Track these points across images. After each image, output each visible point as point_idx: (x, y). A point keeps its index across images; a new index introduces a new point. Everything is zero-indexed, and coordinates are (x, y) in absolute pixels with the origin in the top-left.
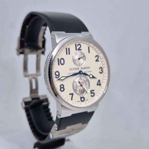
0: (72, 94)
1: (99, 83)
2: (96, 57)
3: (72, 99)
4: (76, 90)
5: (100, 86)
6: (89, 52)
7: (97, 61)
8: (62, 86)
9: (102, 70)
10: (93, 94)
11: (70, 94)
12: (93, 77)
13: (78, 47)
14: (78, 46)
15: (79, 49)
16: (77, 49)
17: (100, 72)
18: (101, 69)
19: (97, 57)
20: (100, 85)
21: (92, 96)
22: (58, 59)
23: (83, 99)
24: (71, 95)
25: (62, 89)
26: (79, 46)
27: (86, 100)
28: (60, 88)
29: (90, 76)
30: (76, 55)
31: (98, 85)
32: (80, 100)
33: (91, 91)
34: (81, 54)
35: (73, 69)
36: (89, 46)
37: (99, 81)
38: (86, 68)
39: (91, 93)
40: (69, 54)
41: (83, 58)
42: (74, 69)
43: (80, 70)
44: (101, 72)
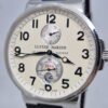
1: (79, 72)
3: (33, 84)
7: (80, 39)
8: (22, 66)
9: (87, 54)
11: (31, 77)
12: (68, 62)
15: (52, 22)
17: (83, 56)
18: (85, 52)
20: (80, 74)
22: (21, 32)
24: (32, 79)
28: (18, 67)
29: (62, 59)
31: (76, 73)
33: (63, 80)
37: (80, 68)
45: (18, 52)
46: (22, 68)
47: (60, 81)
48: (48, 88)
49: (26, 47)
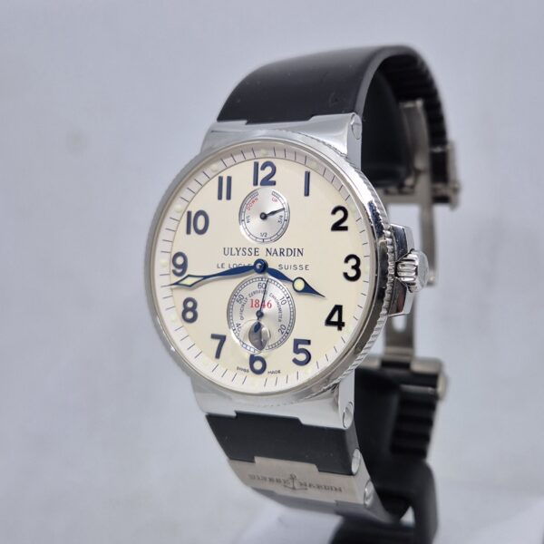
0: (222, 339)
1: (335, 318)
2: (334, 212)
3: (218, 356)
4: (238, 325)
5: (340, 329)
6: (307, 193)
7: (337, 227)
8: (190, 304)
9: (356, 267)
10: (302, 357)
11: (214, 337)
13: (262, 174)
14: (263, 168)
15: (268, 182)
16: (260, 180)
17: (346, 275)
18: (353, 262)
19: (340, 215)
20: (340, 325)
21: (295, 361)
22: (189, 213)
23: (258, 365)
24: (217, 342)
25: (189, 315)
26: (268, 170)
27: (272, 373)
29: (293, 282)
30: (253, 202)
31: (329, 322)
32: (248, 367)
33: (297, 342)
34: (276, 201)
35: (234, 251)
36: (308, 170)
37: (338, 308)
38: (285, 253)
39: (296, 351)
40: (229, 197)
41: (282, 213)
42: (241, 252)
43: (262, 255)
44: (352, 273)
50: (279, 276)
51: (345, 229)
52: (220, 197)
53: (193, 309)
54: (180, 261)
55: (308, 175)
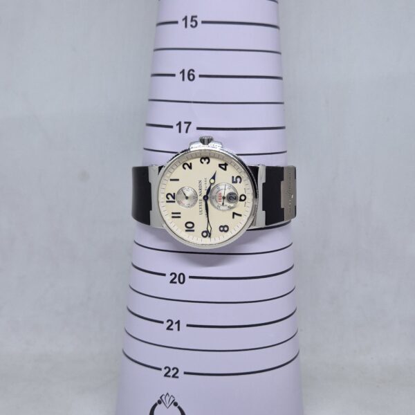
0: (234, 214)
1: (224, 167)
2: (185, 168)
3: (240, 215)
5: (227, 165)
6: (178, 180)
7: (190, 167)
8: (222, 229)
9: (205, 159)
10: (238, 180)
11: (233, 217)
12: (214, 178)
13: (171, 199)
14: (168, 198)
15: (174, 197)
16: (173, 200)
17: (208, 163)
18: (203, 160)
19: (186, 166)
21: (240, 182)
22: (186, 230)
24: (235, 216)
25: (226, 229)
26: (169, 196)
27: (245, 191)
28: (223, 232)
29: (211, 183)
30: (181, 203)
31: (225, 169)
32: (244, 202)
33: (233, 182)
35: (201, 210)
37: (220, 165)
38: (201, 188)
39: (236, 182)
40: (180, 213)
42: (201, 207)
43: (201, 198)
44: (207, 160)
45: (207, 234)
46: (224, 229)
47: (234, 185)
48: (243, 198)
49: (200, 226)
50: (209, 191)
51: (191, 164)
52: (179, 217)
53: (224, 227)
54: (205, 234)
55: (171, 180)
